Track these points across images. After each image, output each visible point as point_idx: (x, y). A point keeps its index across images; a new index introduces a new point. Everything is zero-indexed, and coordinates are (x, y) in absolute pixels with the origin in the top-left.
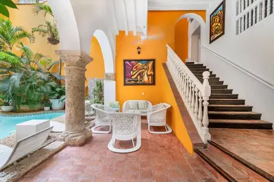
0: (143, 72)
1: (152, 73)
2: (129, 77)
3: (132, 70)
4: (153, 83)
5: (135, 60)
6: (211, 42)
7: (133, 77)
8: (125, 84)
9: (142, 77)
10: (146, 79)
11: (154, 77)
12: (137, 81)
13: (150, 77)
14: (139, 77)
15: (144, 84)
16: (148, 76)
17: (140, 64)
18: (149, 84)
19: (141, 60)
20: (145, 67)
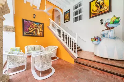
0: (37, 29)
1: (42, 31)
2: (27, 31)
3: (29, 27)
4: (43, 36)
5: (32, 22)
6: (65, 22)
7: (30, 31)
8: (24, 35)
9: (36, 32)
10: (38, 33)
11: (43, 32)
12: (33, 34)
13: (41, 33)
14: (34, 32)
15: (38, 36)
16: (40, 32)
17: (35, 24)
18: (40, 36)
19: (36, 22)
20: (38, 27)
